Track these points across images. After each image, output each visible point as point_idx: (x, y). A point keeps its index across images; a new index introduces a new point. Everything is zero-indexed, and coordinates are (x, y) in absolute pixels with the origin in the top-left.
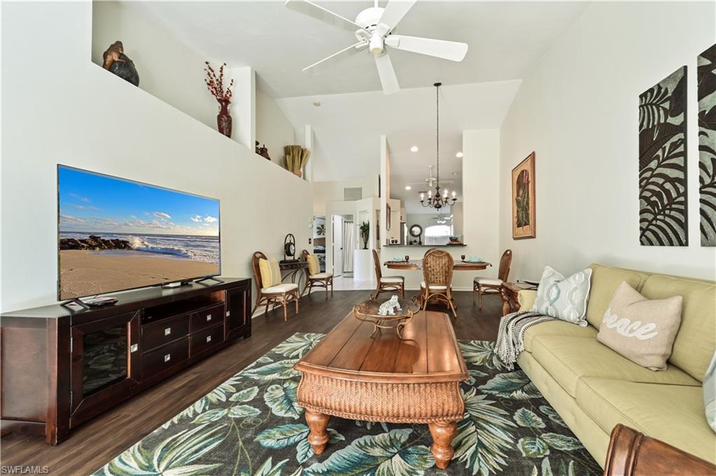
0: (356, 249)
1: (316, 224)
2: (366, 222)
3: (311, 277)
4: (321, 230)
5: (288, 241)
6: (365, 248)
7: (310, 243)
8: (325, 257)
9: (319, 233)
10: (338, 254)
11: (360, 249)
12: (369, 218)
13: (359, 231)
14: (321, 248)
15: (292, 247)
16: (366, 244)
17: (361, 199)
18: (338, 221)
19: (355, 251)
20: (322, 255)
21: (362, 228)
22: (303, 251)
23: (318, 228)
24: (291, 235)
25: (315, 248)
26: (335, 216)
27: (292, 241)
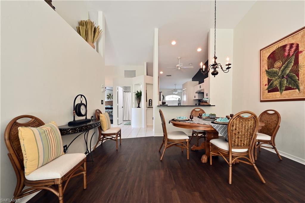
0: (133, 107)
1: (107, 93)
2: (139, 91)
3: (103, 132)
4: (110, 96)
5: (78, 102)
6: (139, 107)
7: (102, 103)
8: (112, 112)
9: (108, 98)
10: (121, 110)
11: (135, 107)
12: (141, 88)
13: (134, 96)
14: (109, 106)
15: (83, 107)
16: (139, 104)
17: (135, 77)
18: (121, 90)
19: (132, 108)
20: (110, 110)
21: (137, 94)
22: (96, 111)
23: (107, 95)
24: (82, 95)
25: (106, 107)
26: (119, 87)
27: (84, 102)
